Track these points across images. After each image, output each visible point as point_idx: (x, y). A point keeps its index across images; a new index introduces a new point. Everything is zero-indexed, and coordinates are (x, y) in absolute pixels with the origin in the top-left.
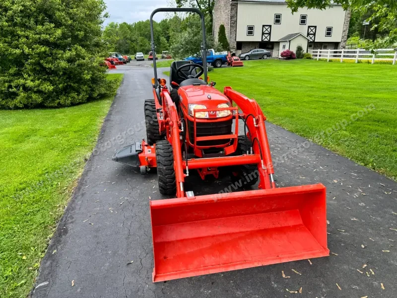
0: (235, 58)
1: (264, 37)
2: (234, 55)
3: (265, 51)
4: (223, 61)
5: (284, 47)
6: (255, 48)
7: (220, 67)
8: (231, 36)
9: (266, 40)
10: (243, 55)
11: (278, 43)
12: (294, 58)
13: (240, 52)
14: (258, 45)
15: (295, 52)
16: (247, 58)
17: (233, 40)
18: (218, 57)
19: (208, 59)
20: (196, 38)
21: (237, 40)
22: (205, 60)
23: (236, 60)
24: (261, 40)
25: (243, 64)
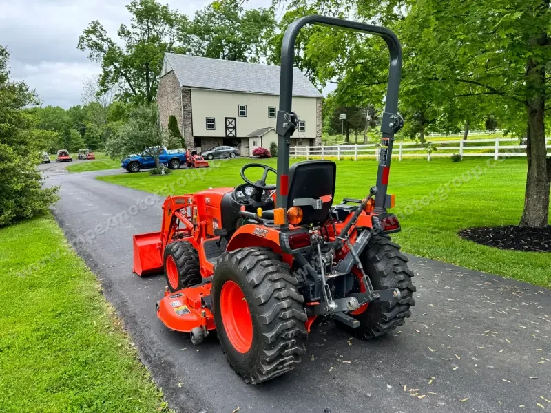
0: (197, 157)
1: (228, 133)
2: (194, 153)
3: (232, 149)
4: (181, 161)
5: (255, 143)
6: (219, 145)
7: (179, 168)
8: (186, 129)
9: (231, 135)
10: (205, 154)
11: (247, 139)
12: (269, 157)
14: (222, 142)
15: (269, 150)
16: (210, 157)
17: (188, 134)
18: (175, 157)
19: (161, 158)
20: (143, 132)
21: (194, 135)
22: (158, 161)
23: (199, 159)
24: (224, 136)
25: (209, 164)
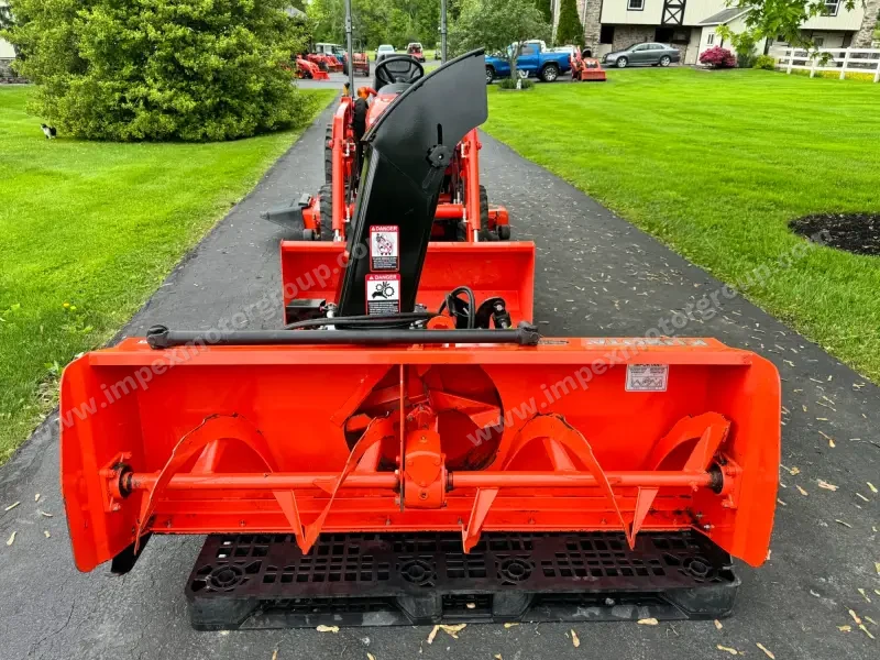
0: (588, 61)
1: (667, 15)
2: (587, 54)
3: (667, 48)
4: (562, 68)
5: (711, 39)
6: (646, 41)
7: (554, 81)
8: (590, 10)
9: (672, 21)
10: (614, 57)
11: (699, 29)
12: (731, 67)
13: (608, 48)
14: (653, 34)
15: (733, 52)
16: (622, 63)
17: (593, 20)
18: (552, 59)
19: (520, 63)
20: (497, 14)
21: (603, 21)
22: (514, 64)
23: (592, 66)
24: (659, 23)
25: (607, 76)
